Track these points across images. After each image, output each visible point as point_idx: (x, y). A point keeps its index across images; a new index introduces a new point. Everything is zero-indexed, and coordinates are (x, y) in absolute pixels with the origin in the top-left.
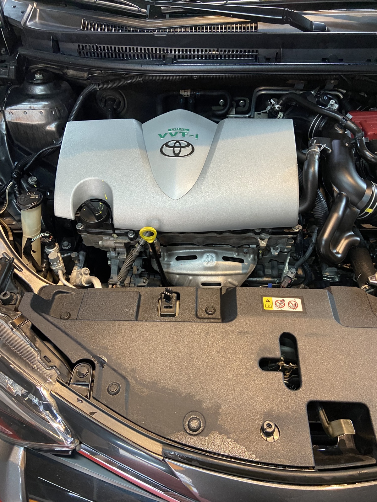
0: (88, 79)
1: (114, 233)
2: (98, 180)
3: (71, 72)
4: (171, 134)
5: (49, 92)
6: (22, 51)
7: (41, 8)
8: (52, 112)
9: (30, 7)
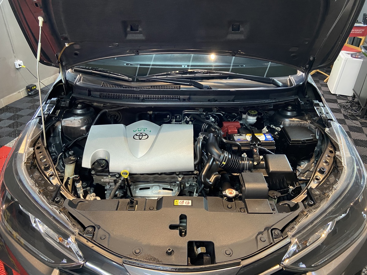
0: (103, 107)
1: (109, 175)
2: (104, 150)
3: (95, 104)
4: (139, 130)
5: (84, 112)
6: (73, 95)
7: (83, 76)
8: (84, 121)
9: (78, 76)
